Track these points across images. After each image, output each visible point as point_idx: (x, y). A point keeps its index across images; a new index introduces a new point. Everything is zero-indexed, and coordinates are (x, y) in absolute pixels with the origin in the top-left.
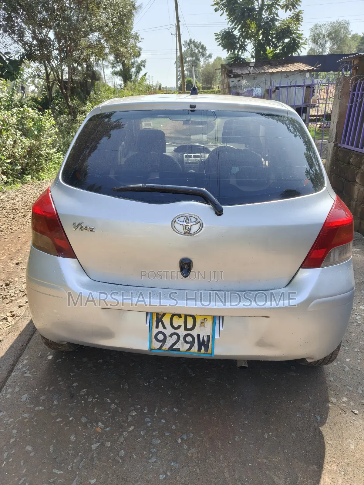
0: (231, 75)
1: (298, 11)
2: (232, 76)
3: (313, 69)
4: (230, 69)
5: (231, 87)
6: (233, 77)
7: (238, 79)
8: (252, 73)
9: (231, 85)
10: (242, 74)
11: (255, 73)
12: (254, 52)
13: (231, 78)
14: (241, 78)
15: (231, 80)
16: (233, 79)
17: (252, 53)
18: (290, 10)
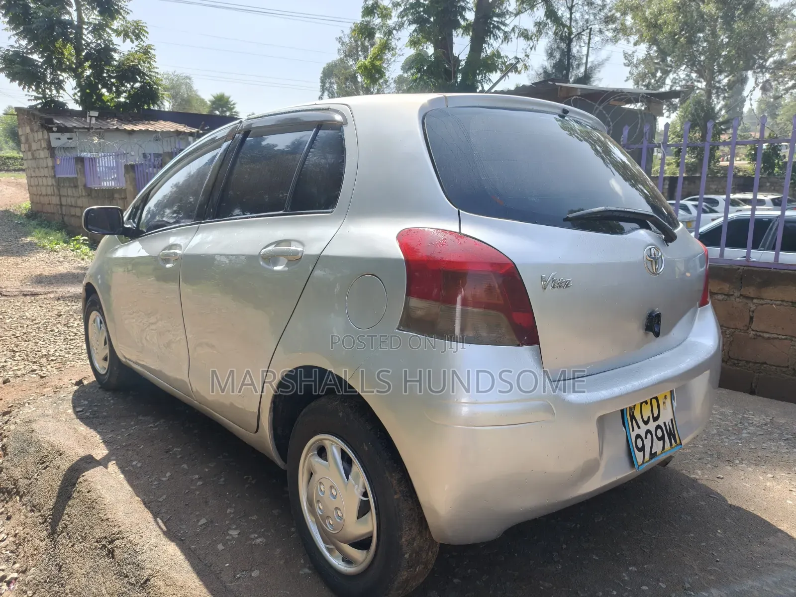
0: (52, 127)
1: (145, 45)
2: (55, 129)
3: (198, 131)
4: (48, 116)
5: (54, 148)
6: (58, 132)
7: (68, 135)
8: (96, 129)
9: (54, 144)
10: (75, 127)
11: (101, 128)
12: (79, 94)
13: (53, 132)
14: (73, 134)
15: (53, 136)
16: (58, 135)
17: (74, 96)
18: (132, 41)
